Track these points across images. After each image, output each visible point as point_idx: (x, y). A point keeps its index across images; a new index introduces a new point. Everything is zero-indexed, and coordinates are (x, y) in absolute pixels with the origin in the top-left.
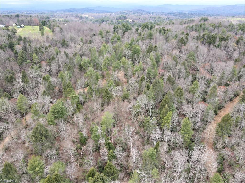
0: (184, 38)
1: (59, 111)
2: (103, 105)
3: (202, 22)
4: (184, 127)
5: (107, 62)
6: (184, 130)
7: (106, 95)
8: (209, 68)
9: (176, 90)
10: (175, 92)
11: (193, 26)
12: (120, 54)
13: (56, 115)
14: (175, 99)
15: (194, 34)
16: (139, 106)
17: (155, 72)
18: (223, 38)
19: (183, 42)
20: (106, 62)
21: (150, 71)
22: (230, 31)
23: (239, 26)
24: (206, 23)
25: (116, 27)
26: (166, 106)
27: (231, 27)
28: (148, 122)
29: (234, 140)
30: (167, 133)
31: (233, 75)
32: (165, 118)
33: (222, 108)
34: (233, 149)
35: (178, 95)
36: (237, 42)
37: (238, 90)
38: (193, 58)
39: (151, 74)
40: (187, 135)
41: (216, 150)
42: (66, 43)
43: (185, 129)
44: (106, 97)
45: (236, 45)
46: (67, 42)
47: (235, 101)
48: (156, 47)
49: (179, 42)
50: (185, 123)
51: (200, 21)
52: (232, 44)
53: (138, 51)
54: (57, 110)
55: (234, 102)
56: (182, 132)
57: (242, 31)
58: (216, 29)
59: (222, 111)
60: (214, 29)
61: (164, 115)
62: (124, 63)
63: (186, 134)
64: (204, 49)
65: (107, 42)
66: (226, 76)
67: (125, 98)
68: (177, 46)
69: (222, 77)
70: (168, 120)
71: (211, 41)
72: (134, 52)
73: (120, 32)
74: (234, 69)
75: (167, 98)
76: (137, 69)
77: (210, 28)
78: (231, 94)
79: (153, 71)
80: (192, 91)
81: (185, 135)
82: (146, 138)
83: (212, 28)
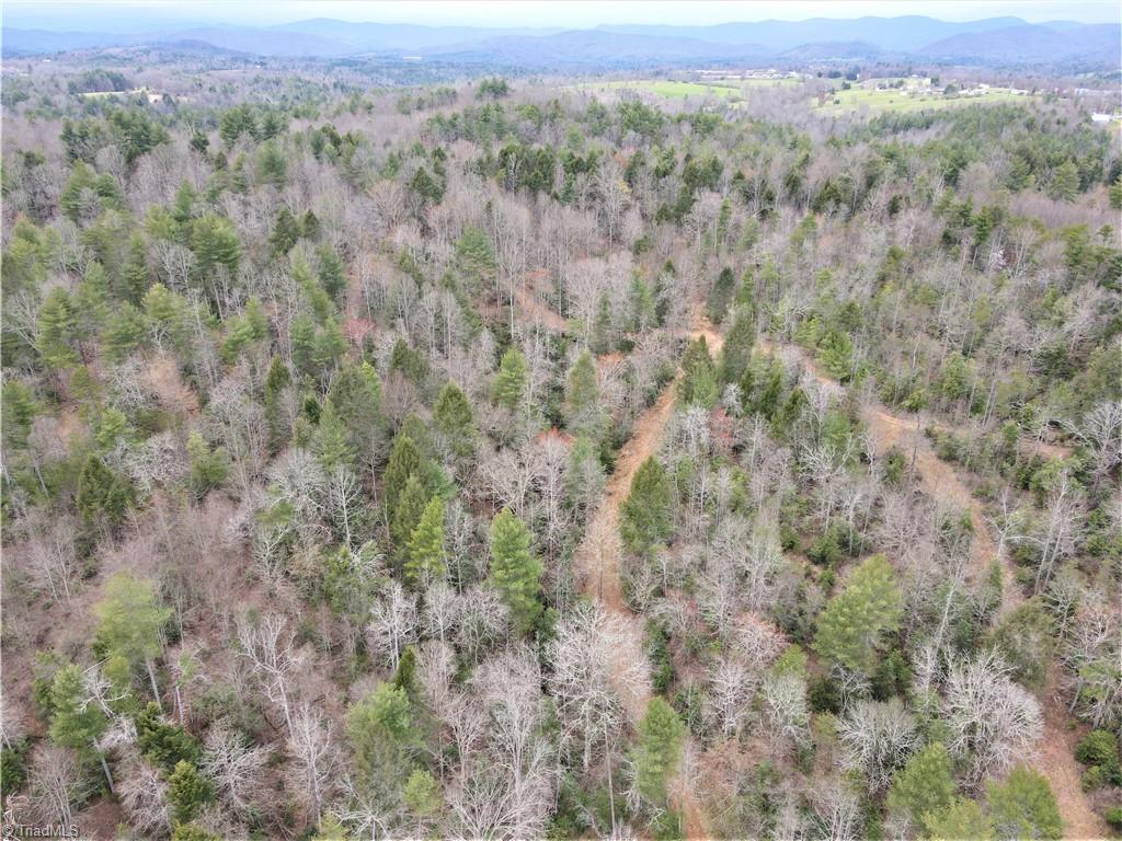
0: (429, 172)
2: (86, 548)
3: (488, 101)
4: (504, 552)
5: (66, 319)
6: (505, 567)
7: (97, 491)
8: (550, 289)
9: (438, 403)
10: (436, 411)
12: (130, 271)
14: (441, 441)
15: (466, 151)
16: (285, 510)
17: (332, 336)
18: (577, 163)
19: (426, 189)
20: (58, 321)
21: (308, 335)
22: (595, 133)
23: (623, 112)
24: (503, 102)
25: (75, 131)
26: (412, 480)
27: (597, 119)
28: (345, 571)
29: (689, 554)
30: (440, 597)
31: (639, 302)
32: (414, 534)
33: (626, 442)
34: (690, 590)
35: (453, 420)
36: (630, 178)
37: (666, 358)
38: (484, 252)
39: (312, 349)
40: (520, 585)
41: (634, 609)
43: (506, 560)
44: (95, 505)
45: (627, 189)
47: (664, 405)
48: (310, 219)
49: (410, 191)
50: (501, 535)
51: (479, 97)
52: (613, 184)
53: (226, 246)
55: (661, 407)
56: (499, 574)
57: (636, 131)
58: (546, 128)
59: (627, 453)
60: (539, 129)
61: (407, 522)
62: (166, 314)
63: (516, 578)
64: (514, 211)
65: (40, 212)
66: (615, 311)
67: (207, 484)
68: (406, 207)
69: (604, 320)
70: (429, 539)
71: (536, 175)
72: (209, 252)
73: (108, 156)
74: (636, 280)
75: (406, 445)
76: (242, 335)
77: (522, 125)
78: (644, 380)
79: (319, 331)
80: (503, 394)
81: (513, 586)
82: (351, 645)
83: (529, 122)
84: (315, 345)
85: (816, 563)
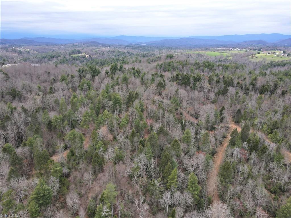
0: (162, 82)
1: (44, 195)
2: (95, 173)
4: (192, 184)
6: (192, 187)
7: (97, 160)
8: (193, 112)
9: (172, 143)
10: (172, 145)
11: (162, 65)
12: (98, 105)
13: (41, 202)
14: (173, 153)
15: (168, 75)
16: (138, 168)
17: (144, 123)
18: (196, 78)
19: (161, 86)
20: (86, 118)
21: (139, 123)
22: (197, 69)
23: (204, 63)
26: (169, 163)
28: (154, 185)
30: (178, 194)
31: (216, 117)
32: (169, 177)
33: (215, 154)
35: (176, 148)
36: (210, 82)
37: (224, 132)
38: (177, 103)
39: (139, 127)
40: (196, 193)
42: (18, 94)
43: (193, 186)
44: (96, 163)
45: (209, 86)
46: (19, 92)
47: (224, 144)
48: (137, 94)
49: (157, 86)
50: (192, 179)
52: (206, 85)
53: (119, 100)
54: (42, 195)
55: (223, 145)
56: (191, 189)
57: (208, 68)
58: (185, 68)
59: (215, 157)
61: (168, 174)
62: (107, 117)
63: (195, 191)
64: (182, 92)
65: (74, 89)
66: (210, 119)
67: (119, 159)
68: (157, 90)
69: (208, 121)
70: (172, 179)
71: (186, 81)
72: (115, 102)
73: (88, 76)
74: (216, 112)
75: (167, 154)
76: (124, 123)
78: (219, 138)
79: (141, 122)
80: (185, 140)
81: (194, 193)
82: (155, 204)
83: (180, 66)
84: (140, 125)
85: (272, 193)
